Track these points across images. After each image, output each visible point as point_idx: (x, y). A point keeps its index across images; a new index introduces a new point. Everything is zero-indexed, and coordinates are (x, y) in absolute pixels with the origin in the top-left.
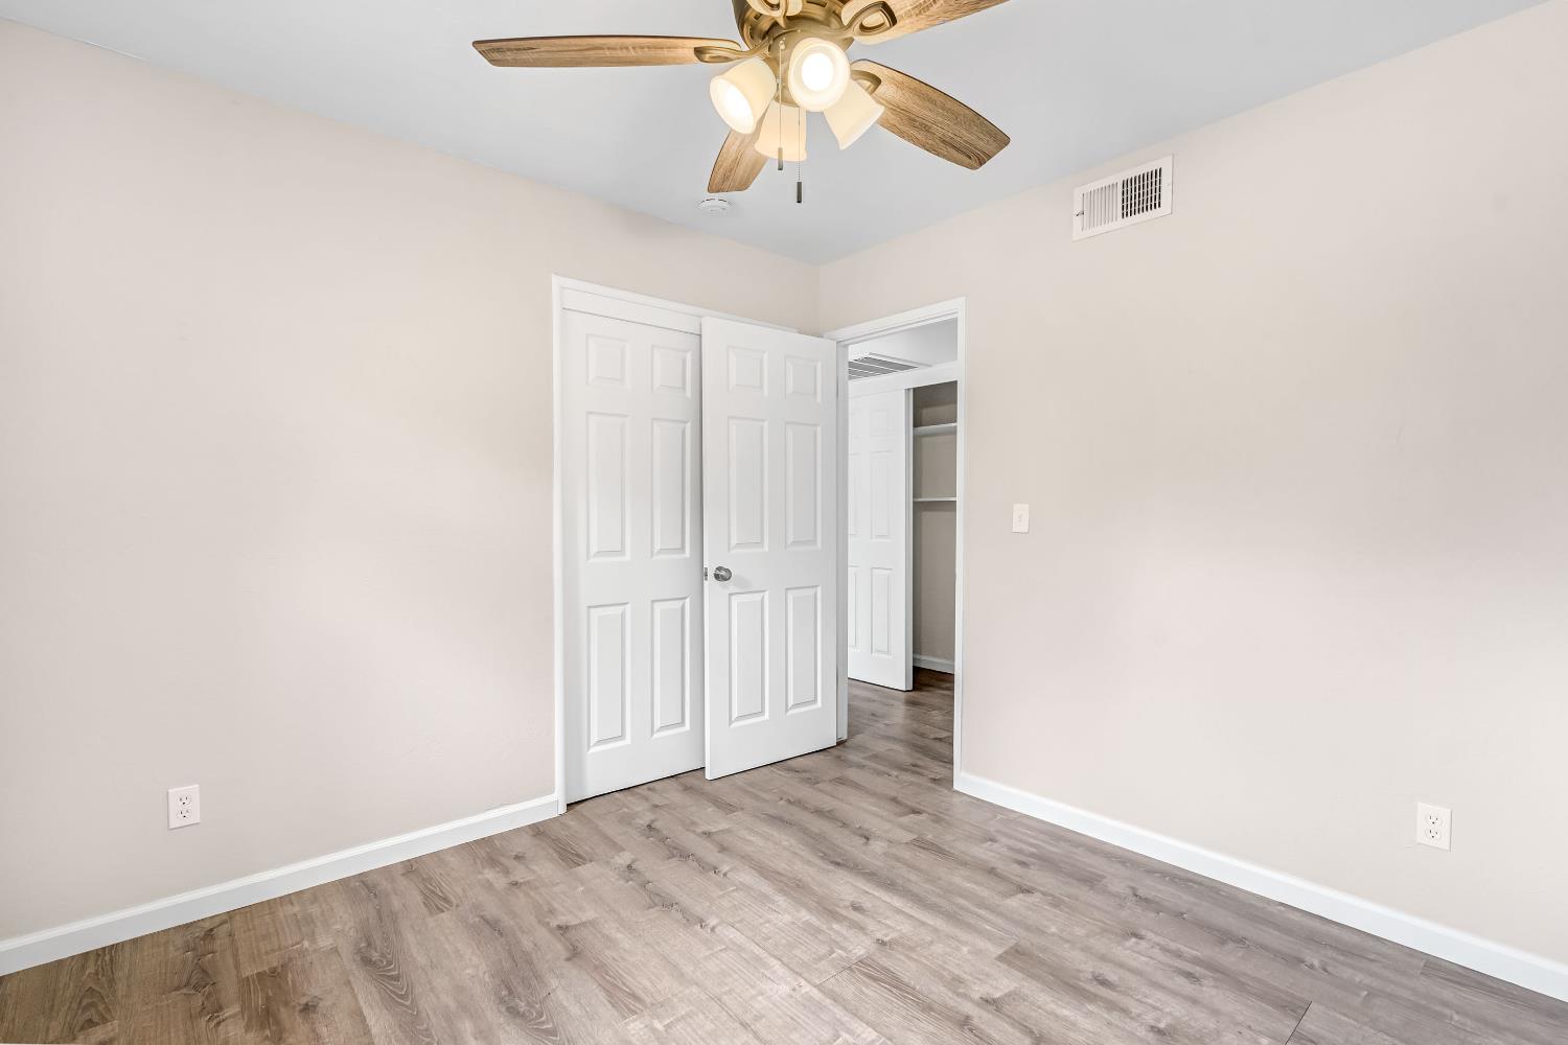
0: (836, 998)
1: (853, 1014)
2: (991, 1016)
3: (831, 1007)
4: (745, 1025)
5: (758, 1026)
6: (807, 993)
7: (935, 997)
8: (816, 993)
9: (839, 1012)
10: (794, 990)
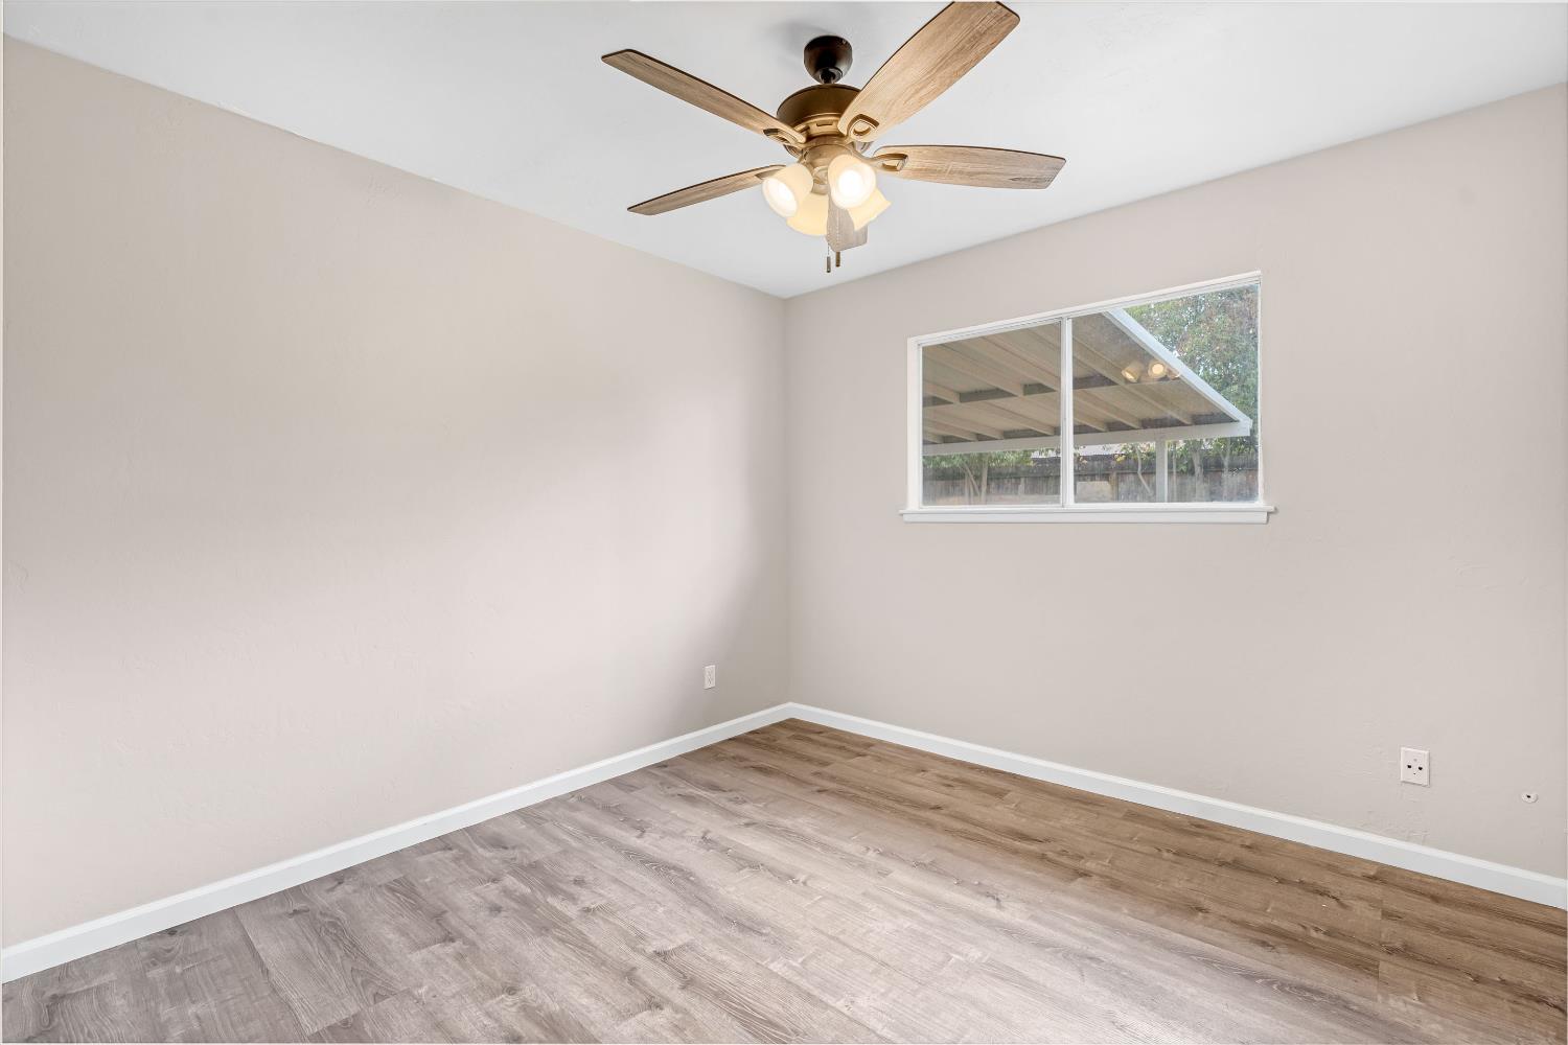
0: (808, 996)
1: (790, 983)
2: (661, 991)
3: (811, 987)
4: (884, 964)
5: (873, 965)
6: (839, 1000)
7: (710, 1006)
8: (830, 1000)
9: (804, 983)
10: (852, 1002)
